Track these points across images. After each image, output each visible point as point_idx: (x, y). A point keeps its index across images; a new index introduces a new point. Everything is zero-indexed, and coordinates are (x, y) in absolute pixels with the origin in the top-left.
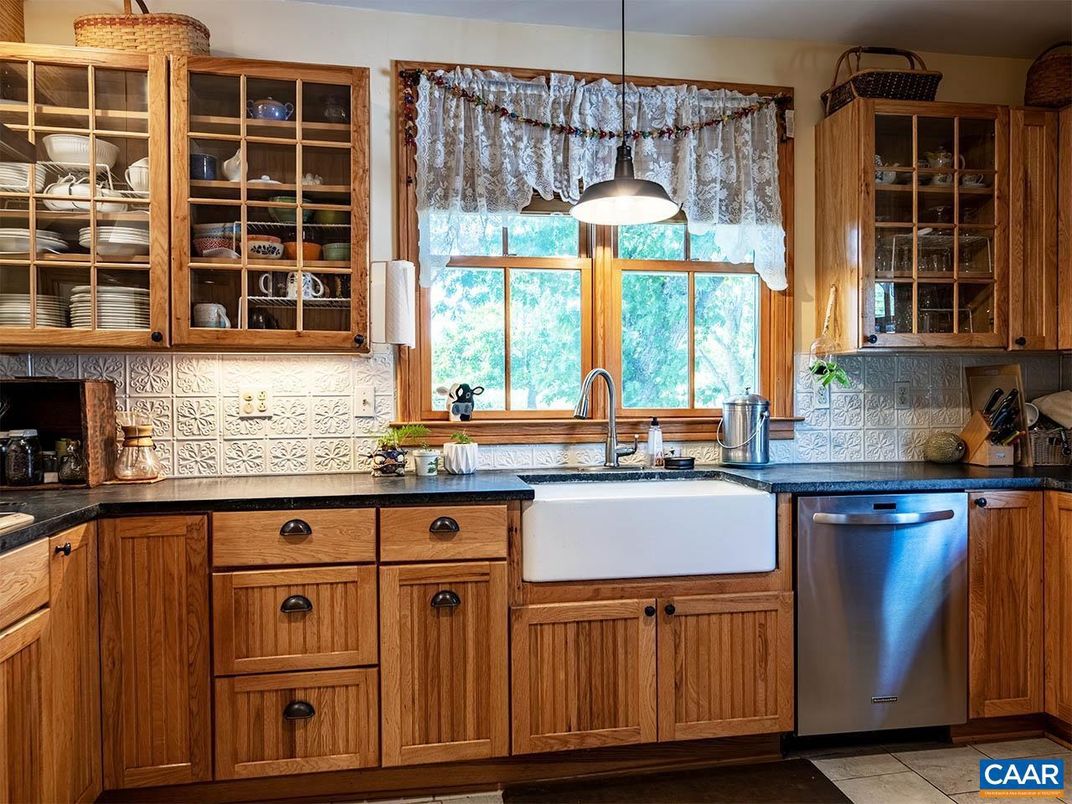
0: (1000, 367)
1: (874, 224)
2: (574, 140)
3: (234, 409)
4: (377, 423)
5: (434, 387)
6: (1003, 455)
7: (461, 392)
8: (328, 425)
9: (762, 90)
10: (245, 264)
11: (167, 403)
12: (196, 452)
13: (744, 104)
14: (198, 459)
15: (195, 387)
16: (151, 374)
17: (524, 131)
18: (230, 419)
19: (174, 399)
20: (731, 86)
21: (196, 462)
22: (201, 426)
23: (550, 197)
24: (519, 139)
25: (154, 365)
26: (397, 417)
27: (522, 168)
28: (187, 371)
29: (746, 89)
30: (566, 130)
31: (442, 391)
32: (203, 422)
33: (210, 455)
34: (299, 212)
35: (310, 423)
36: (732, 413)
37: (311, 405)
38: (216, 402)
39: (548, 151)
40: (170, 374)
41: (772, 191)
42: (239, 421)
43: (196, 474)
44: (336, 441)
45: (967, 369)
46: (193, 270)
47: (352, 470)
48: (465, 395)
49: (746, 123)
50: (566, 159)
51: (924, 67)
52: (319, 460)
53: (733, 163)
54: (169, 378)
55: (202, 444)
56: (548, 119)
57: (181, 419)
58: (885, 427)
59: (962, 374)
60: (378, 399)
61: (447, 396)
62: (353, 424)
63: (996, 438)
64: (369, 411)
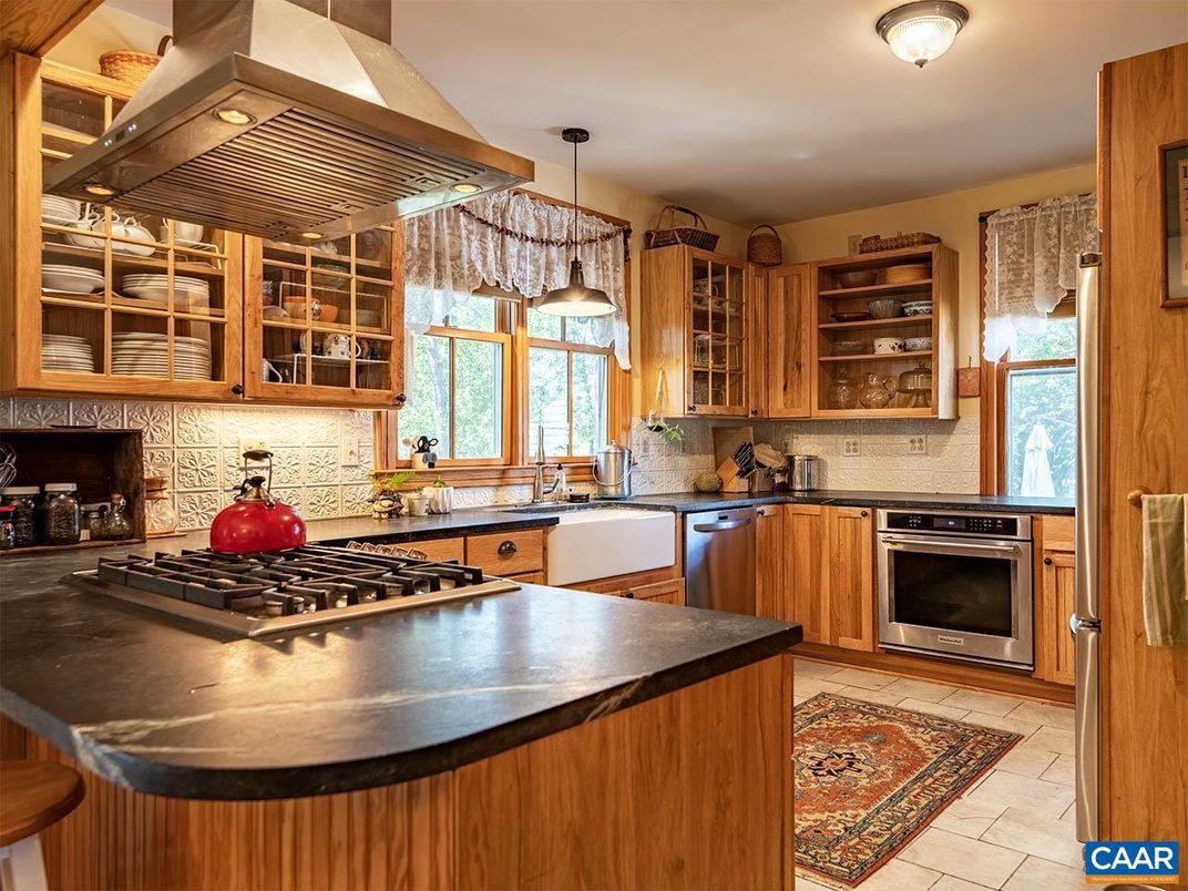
0: (738, 428)
1: (693, 331)
2: (508, 238)
3: (234, 460)
4: (360, 472)
5: (400, 439)
6: (743, 484)
7: (421, 443)
8: (319, 474)
9: (616, 221)
10: (309, 325)
11: (167, 454)
12: (197, 502)
13: (608, 230)
14: (199, 511)
15: (196, 438)
16: (151, 423)
17: (474, 226)
18: (231, 470)
19: (176, 450)
20: (599, 215)
21: (197, 514)
22: (202, 477)
23: (493, 284)
24: (470, 232)
25: (154, 414)
26: (376, 466)
27: (473, 258)
28: (187, 420)
29: (607, 219)
30: (504, 231)
31: (406, 442)
32: (205, 473)
33: (212, 506)
34: (353, 282)
35: (303, 473)
36: (607, 460)
37: (305, 456)
38: (216, 453)
39: (491, 245)
40: (170, 425)
41: (621, 296)
42: (239, 472)
43: (198, 527)
44: (326, 489)
45: (713, 428)
46: (265, 327)
47: (340, 516)
48: (424, 445)
49: (609, 244)
50: (503, 253)
51: (706, 228)
52: (312, 507)
53: (601, 271)
54: (169, 428)
55: (204, 495)
56: (490, 221)
57: (182, 470)
58: (675, 469)
59: (710, 432)
60: (362, 450)
61: (411, 447)
62: (340, 471)
63: (741, 474)
64: (354, 461)
